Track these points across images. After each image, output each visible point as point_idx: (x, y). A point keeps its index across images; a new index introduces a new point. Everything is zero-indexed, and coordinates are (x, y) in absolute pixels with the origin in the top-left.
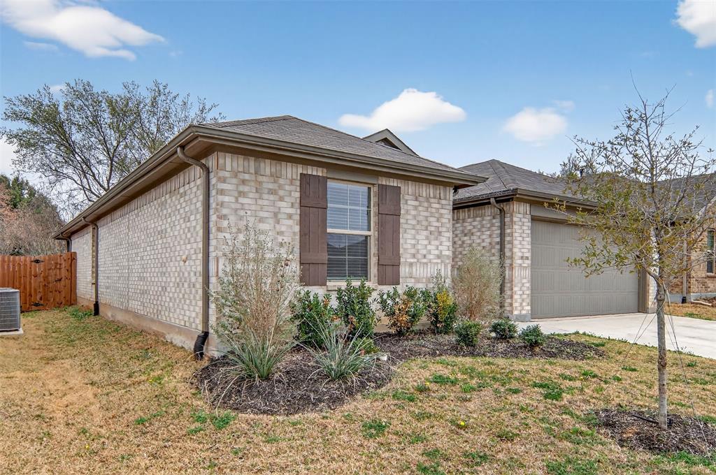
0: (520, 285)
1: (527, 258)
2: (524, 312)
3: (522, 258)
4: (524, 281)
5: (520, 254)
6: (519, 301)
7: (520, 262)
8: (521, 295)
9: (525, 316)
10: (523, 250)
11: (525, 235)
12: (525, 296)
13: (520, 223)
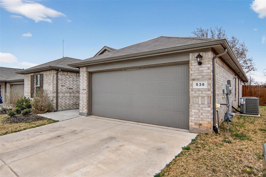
0: (82, 101)
1: (85, 90)
2: (84, 112)
3: (83, 90)
4: (84, 99)
5: (82, 88)
6: (82, 107)
7: (82, 91)
8: (83, 105)
9: (84, 114)
10: (83, 87)
11: (84, 80)
12: (84, 105)
13: (82, 76)
